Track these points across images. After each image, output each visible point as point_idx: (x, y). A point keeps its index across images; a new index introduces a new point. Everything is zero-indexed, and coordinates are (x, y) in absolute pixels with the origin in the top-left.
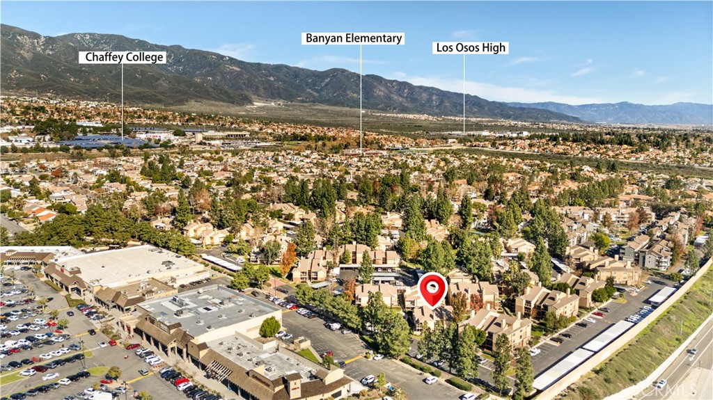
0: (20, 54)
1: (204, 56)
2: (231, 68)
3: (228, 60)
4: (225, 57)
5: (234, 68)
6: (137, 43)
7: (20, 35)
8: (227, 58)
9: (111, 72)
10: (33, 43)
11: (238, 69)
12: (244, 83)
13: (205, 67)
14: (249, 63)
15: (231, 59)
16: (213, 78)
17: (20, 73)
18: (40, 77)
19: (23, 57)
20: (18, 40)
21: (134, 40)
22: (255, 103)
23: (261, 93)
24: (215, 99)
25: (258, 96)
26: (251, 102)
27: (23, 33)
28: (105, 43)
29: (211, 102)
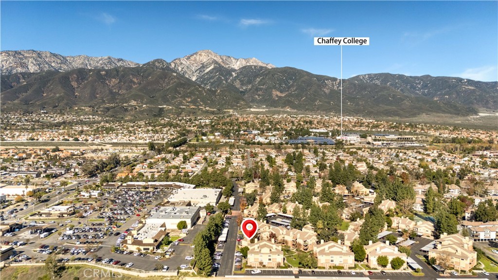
0: (323, 91)
1: (446, 81)
2: (467, 87)
3: (466, 82)
4: (464, 79)
5: (470, 87)
6: (397, 77)
7: (327, 80)
8: (465, 80)
9: (374, 97)
10: (333, 84)
11: (473, 88)
12: (476, 99)
13: (445, 89)
14: (484, 83)
15: (469, 81)
16: (449, 96)
17: (320, 102)
18: (330, 103)
19: (325, 93)
20: (325, 83)
21: (396, 75)
22: (480, 114)
23: (489, 106)
24: (444, 112)
25: (487, 108)
26: (476, 113)
27: (328, 78)
28: (377, 79)
29: (439, 114)
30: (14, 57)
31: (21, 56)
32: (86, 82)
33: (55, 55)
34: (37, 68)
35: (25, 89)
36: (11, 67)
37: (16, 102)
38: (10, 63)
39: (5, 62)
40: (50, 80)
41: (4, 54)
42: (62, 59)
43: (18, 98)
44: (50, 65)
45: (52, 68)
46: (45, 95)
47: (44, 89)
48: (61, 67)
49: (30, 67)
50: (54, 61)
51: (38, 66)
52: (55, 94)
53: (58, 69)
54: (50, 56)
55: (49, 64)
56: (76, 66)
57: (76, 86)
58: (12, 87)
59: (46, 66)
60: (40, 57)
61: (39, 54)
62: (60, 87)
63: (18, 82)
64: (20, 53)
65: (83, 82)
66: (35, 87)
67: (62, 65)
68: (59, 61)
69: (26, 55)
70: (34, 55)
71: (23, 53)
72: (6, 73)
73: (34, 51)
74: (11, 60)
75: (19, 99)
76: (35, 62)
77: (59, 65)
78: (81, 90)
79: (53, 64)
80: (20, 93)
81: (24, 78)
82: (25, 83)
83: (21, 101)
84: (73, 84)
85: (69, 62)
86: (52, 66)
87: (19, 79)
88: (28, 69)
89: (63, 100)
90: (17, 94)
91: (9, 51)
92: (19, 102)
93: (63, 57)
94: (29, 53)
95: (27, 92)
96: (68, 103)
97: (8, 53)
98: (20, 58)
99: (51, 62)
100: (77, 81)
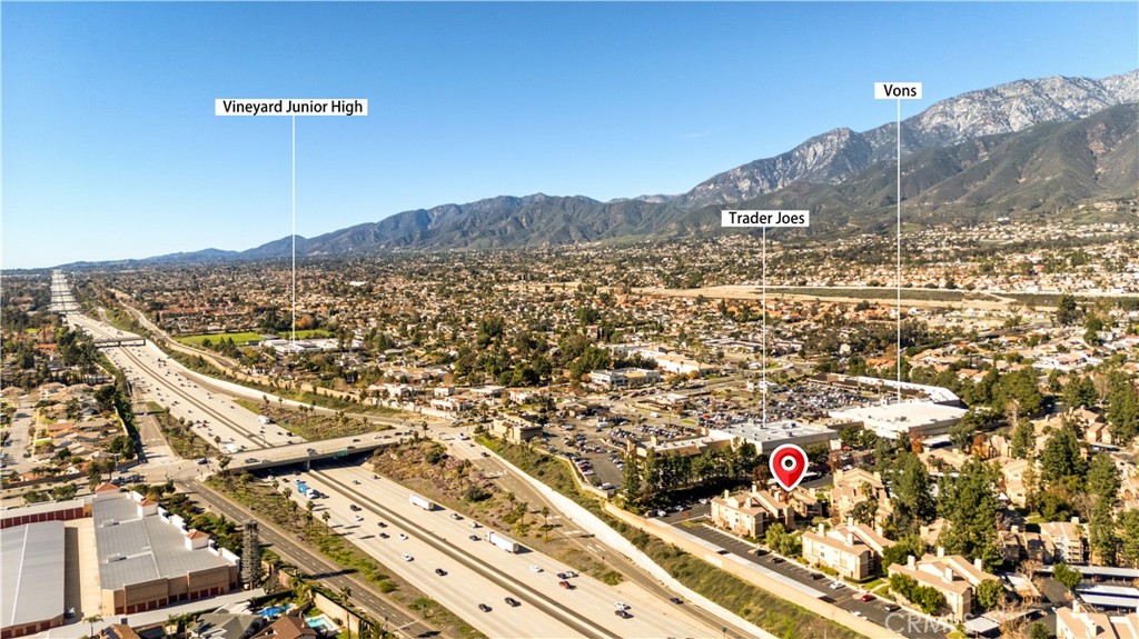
30: (983, 102)
31: (997, 99)
32: (1128, 137)
33: (1074, 82)
34: (1027, 120)
35: (983, 171)
36: (973, 125)
37: (959, 201)
38: (975, 117)
39: (963, 117)
40: (1037, 146)
41: (962, 101)
42: (1091, 86)
43: (965, 191)
44: (1058, 108)
45: (1062, 114)
46: (1023, 180)
47: (1023, 167)
48: (1086, 107)
49: (1012, 120)
50: (1070, 97)
51: (1030, 115)
52: (1043, 176)
53: (1079, 113)
54: (1063, 86)
55: (1057, 106)
56: (1127, 98)
57: (1100, 152)
58: (960, 170)
59: (1051, 110)
60: (1036, 93)
61: (1037, 85)
62: (1058, 160)
63: (975, 157)
64: (996, 92)
65: (1121, 137)
66: (1003, 166)
67: (1089, 103)
68: (1083, 93)
69: (1009, 93)
70: (1025, 91)
71: (1001, 91)
72: (961, 140)
73: (1025, 81)
74: (975, 111)
75: (967, 195)
76: (1023, 107)
77: (1082, 104)
78: (1111, 159)
79: (1067, 105)
80: (971, 181)
81: (987, 147)
82: (987, 159)
83: (968, 199)
84: (1093, 148)
85: (1109, 92)
86: (1063, 109)
87: (977, 150)
88: (1009, 124)
89: (1059, 188)
90: (965, 186)
91: (973, 92)
92: (964, 201)
93: (1094, 83)
94: (1015, 89)
95: (985, 178)
96: (1067, 195)
97: (970, 98)
98: (994, 104)
99: (1062, 100)
100: (1106, 138)
